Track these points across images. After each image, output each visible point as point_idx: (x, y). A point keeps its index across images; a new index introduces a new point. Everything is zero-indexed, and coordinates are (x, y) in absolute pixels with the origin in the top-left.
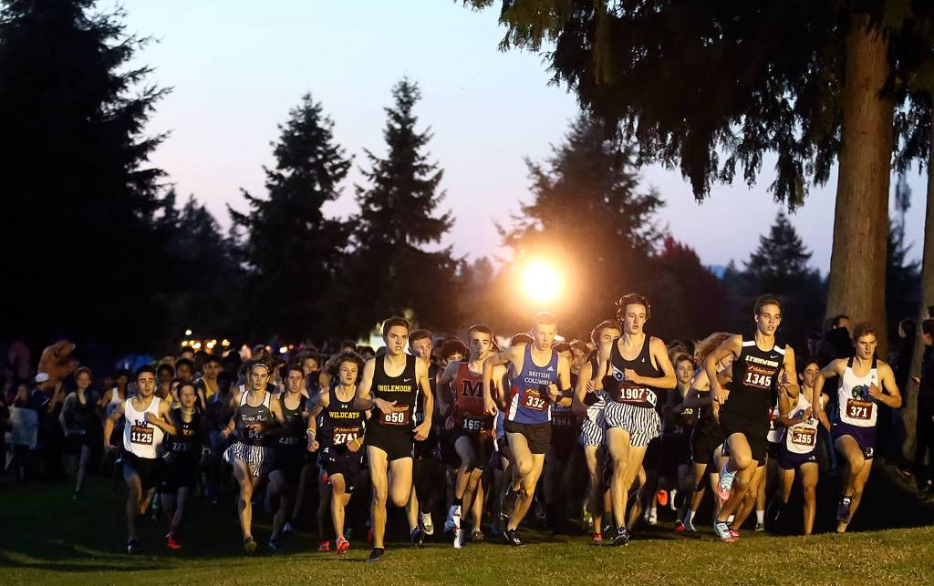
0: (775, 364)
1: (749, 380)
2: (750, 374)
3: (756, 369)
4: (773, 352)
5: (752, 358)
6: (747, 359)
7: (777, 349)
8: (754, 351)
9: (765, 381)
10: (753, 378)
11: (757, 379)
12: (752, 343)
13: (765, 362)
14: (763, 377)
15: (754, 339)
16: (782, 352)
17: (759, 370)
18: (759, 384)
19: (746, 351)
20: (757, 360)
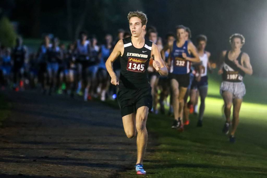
0: (146, 56)
1: (130, 68)
2: (130, 64)
3: (134, 60)
4: (144, 49)
5: (130, 54)
6: (128, 55)
7: (146, 46)
8: (132, 49)
9: (140, 68)
10: (133, 66)
11: (135, 67)
12: (129, 45)
13: (139, 55)
14: (139, 65)
15: (131, 42)
16: (150, 48)
17: (136, 61)
18: (137, 70)
19: (127, 50)
20: (134, 55)
